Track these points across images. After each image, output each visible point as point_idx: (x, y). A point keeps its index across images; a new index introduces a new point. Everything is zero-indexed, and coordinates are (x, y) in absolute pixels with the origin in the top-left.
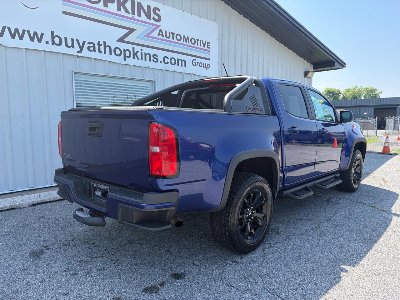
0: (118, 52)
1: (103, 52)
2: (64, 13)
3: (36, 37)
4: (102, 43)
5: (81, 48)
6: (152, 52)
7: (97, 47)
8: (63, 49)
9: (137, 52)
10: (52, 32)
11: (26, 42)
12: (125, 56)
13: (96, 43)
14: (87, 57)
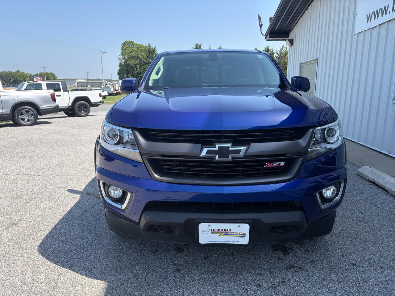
3: (385, 11)
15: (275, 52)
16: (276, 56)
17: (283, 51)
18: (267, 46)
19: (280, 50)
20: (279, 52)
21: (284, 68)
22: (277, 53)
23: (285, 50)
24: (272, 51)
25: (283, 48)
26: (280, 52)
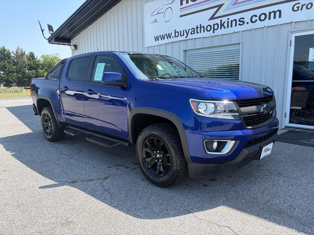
0: (209, 28)
1: (199, 32)
2: (181, 16)
3: (169, 36)
4: (199, 26)
5: (187, 34)
6: (237, 17)
7: (196, 30)
8: (180, 38)
9: (224, 22)
10: (175, 30)
11: (166, 41)
12: (214, 29)
13: (195, 27)
14: (190, 38)
15: (12, 52)
16: (13, 56)
17: (19, 52)
18: (3, 46)
19: (16, 51)
20: (15, 53)
21: (23, 66)
22: (14, 53)
23: (21, 51)
24: (9, 51)
25: (19, 49)
26: (17, 52)
